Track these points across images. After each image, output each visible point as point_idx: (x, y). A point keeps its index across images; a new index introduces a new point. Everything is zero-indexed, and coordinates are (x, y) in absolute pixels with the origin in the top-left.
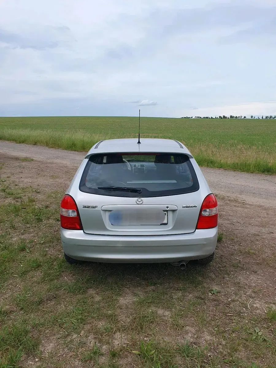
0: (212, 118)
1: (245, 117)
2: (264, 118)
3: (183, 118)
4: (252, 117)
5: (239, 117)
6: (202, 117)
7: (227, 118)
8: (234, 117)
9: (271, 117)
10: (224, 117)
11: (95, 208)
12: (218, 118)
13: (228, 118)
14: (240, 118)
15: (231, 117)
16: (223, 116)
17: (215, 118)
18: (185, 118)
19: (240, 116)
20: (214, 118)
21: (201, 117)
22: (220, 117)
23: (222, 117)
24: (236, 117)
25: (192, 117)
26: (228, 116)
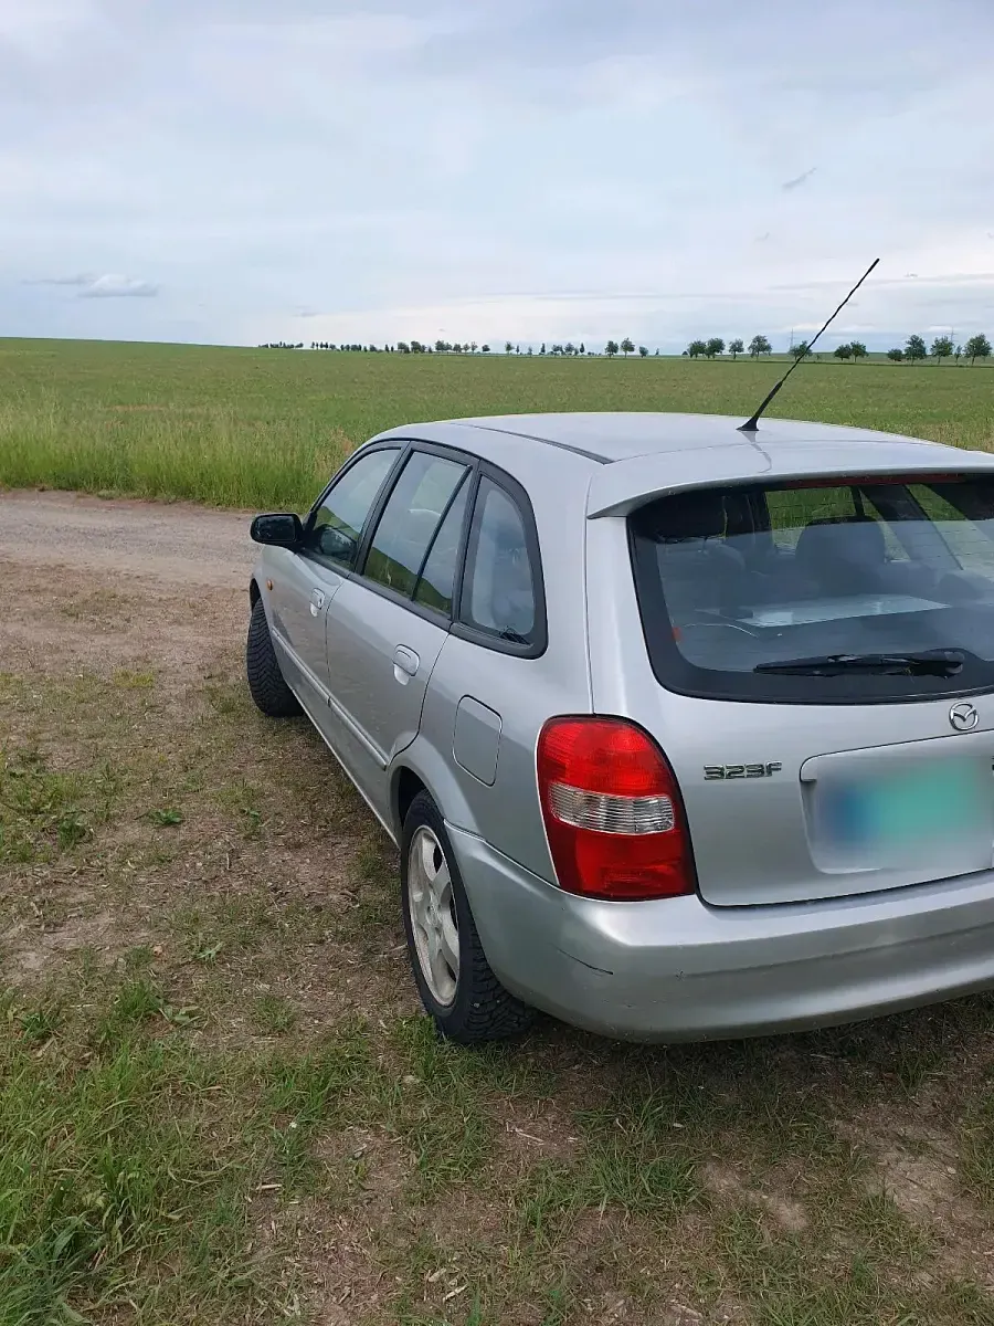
0: (373, 349)
1: (486, 349)
2: (548, 350)
3: (267, 346)
4: (509, 348)
5: (466, 348)
6: (339, 347)
7: (426, 350)
8: (449, 347)
9: (569, 349)
10: (417, 347)
11: (770, 773)
12: (396, 349)
13: (430, 351)
14: (470, 350)
15: (440, 346)
16: (413, 343)
17: (384, 349)
18: (277, 346)
19: (470, 345)
20: (381, 351)
21: (333, 347)
22: (402, 346)
23: (410, 346)
24: (457, 348)
25: (301, 345)
26: (429, 342)
